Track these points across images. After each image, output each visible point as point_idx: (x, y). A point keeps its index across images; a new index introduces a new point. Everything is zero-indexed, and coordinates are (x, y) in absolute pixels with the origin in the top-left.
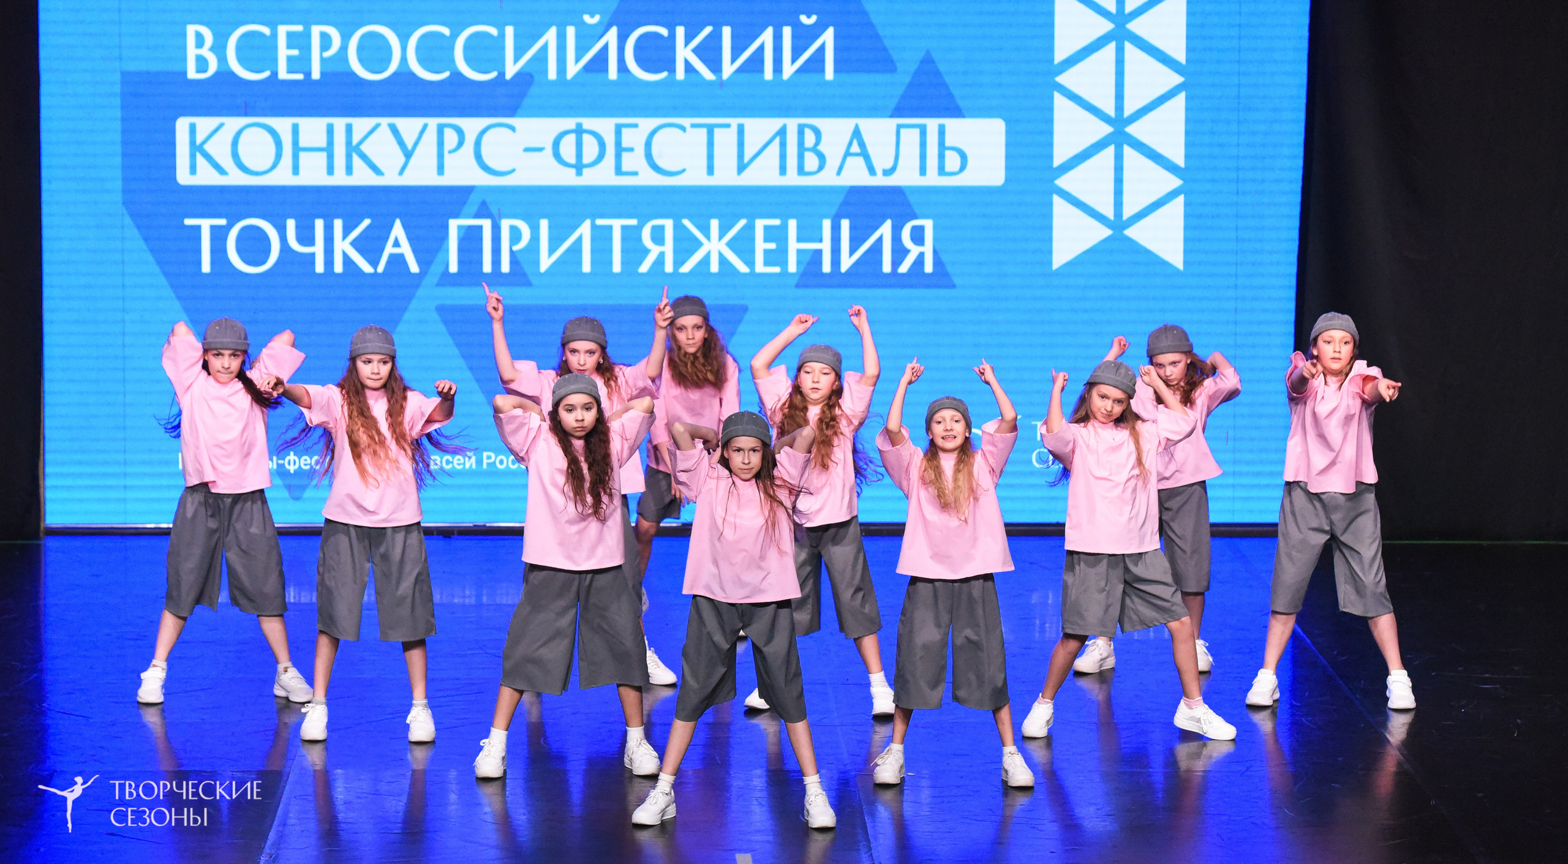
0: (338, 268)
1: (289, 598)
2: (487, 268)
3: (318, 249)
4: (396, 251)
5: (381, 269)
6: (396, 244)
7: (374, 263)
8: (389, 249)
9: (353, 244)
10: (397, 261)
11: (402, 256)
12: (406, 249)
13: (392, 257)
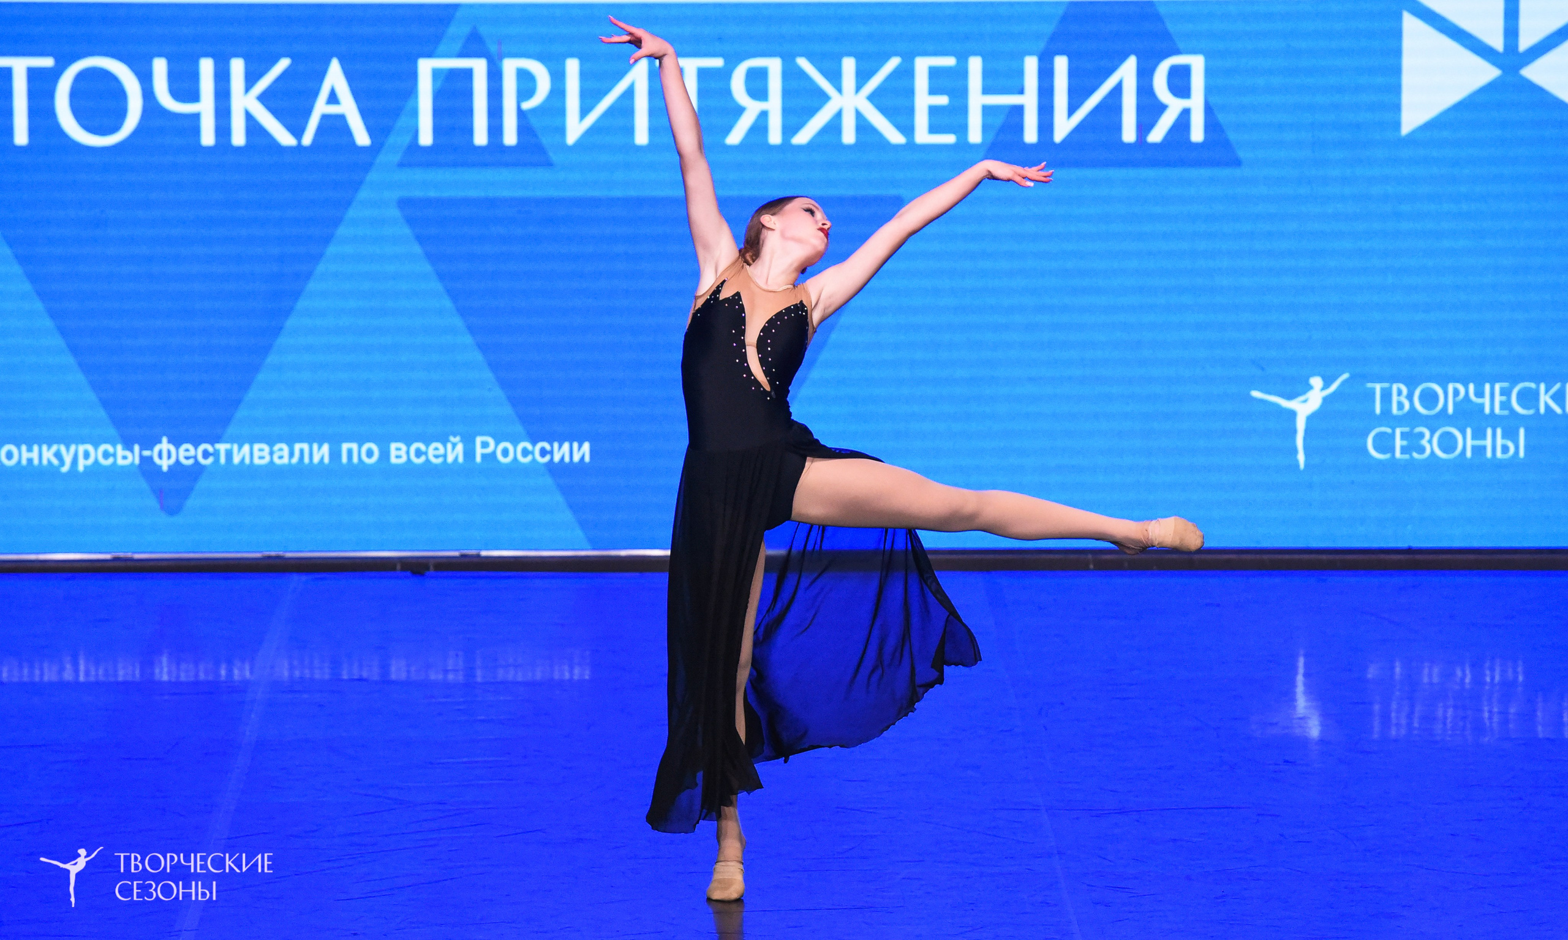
0: (238, 138)
1: (161, 672)
2: (481, 137)
3: (205, 107)
4: (333, 109)
5: (307, 139)
6: (333, 99)
7: (297, 131)
8: (321, 107)
9: (263, 98)
10: (335, 126)
11: (342, 118)
12: (349, 108)
13: (325, 117)
